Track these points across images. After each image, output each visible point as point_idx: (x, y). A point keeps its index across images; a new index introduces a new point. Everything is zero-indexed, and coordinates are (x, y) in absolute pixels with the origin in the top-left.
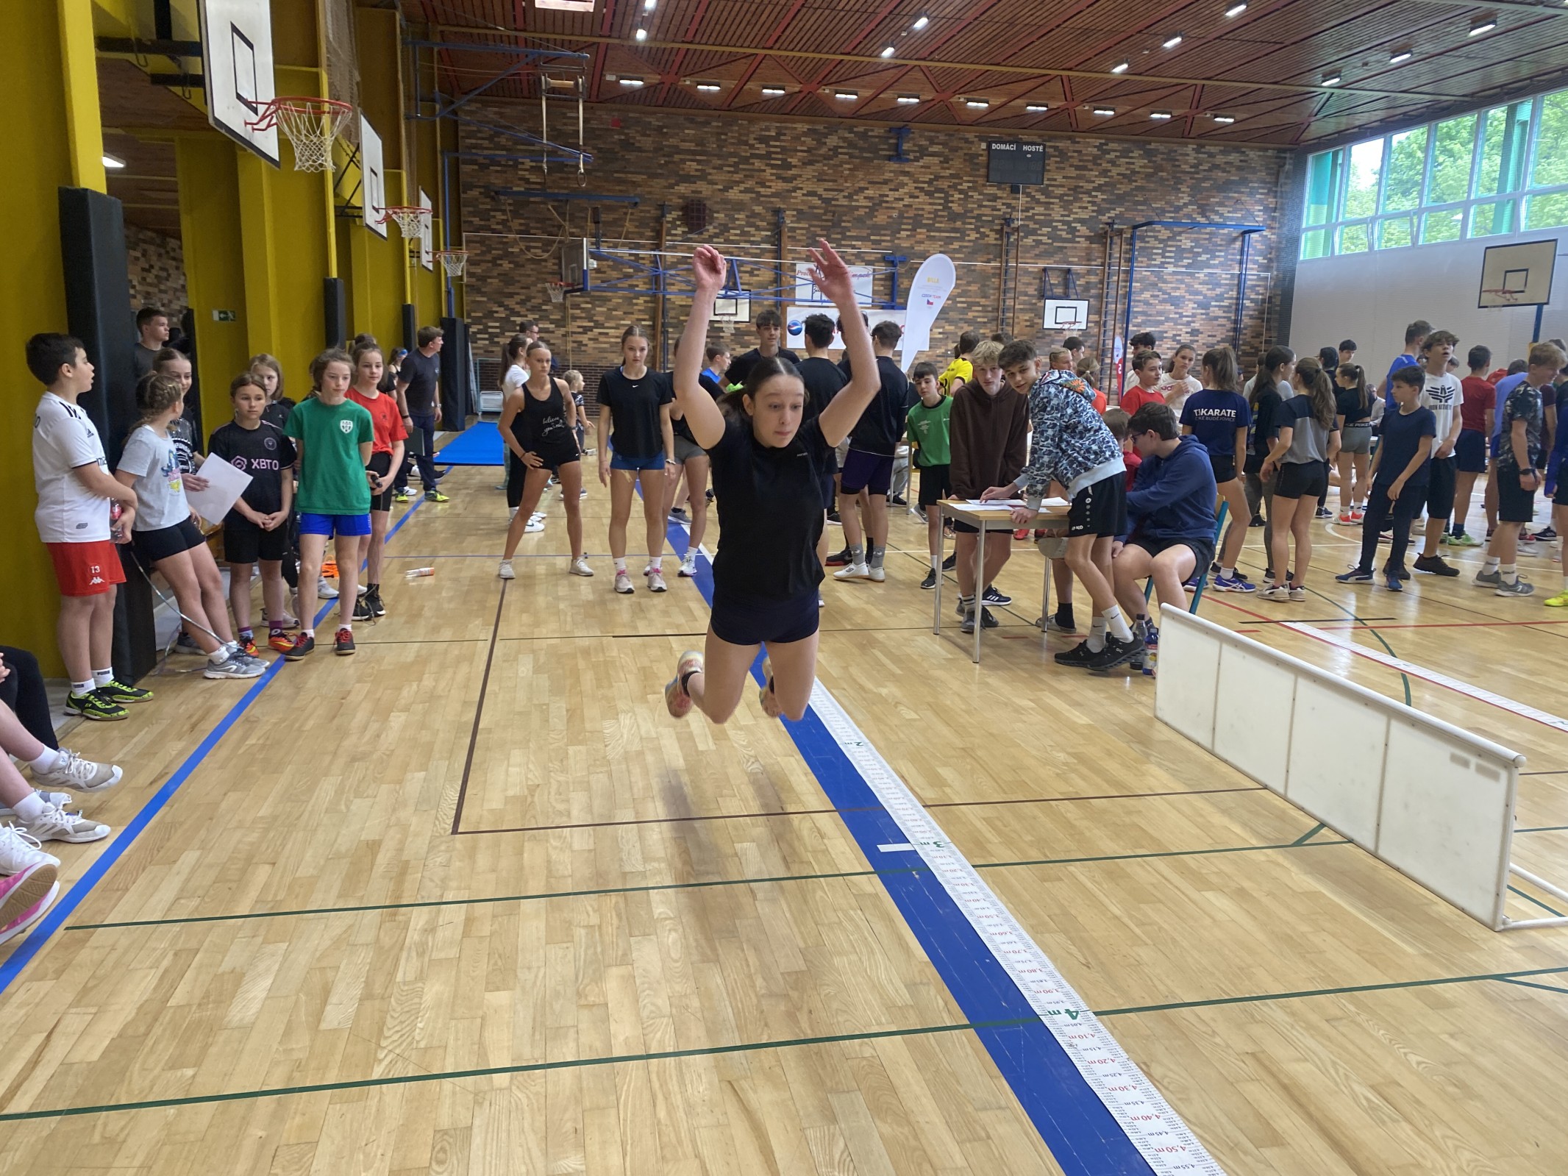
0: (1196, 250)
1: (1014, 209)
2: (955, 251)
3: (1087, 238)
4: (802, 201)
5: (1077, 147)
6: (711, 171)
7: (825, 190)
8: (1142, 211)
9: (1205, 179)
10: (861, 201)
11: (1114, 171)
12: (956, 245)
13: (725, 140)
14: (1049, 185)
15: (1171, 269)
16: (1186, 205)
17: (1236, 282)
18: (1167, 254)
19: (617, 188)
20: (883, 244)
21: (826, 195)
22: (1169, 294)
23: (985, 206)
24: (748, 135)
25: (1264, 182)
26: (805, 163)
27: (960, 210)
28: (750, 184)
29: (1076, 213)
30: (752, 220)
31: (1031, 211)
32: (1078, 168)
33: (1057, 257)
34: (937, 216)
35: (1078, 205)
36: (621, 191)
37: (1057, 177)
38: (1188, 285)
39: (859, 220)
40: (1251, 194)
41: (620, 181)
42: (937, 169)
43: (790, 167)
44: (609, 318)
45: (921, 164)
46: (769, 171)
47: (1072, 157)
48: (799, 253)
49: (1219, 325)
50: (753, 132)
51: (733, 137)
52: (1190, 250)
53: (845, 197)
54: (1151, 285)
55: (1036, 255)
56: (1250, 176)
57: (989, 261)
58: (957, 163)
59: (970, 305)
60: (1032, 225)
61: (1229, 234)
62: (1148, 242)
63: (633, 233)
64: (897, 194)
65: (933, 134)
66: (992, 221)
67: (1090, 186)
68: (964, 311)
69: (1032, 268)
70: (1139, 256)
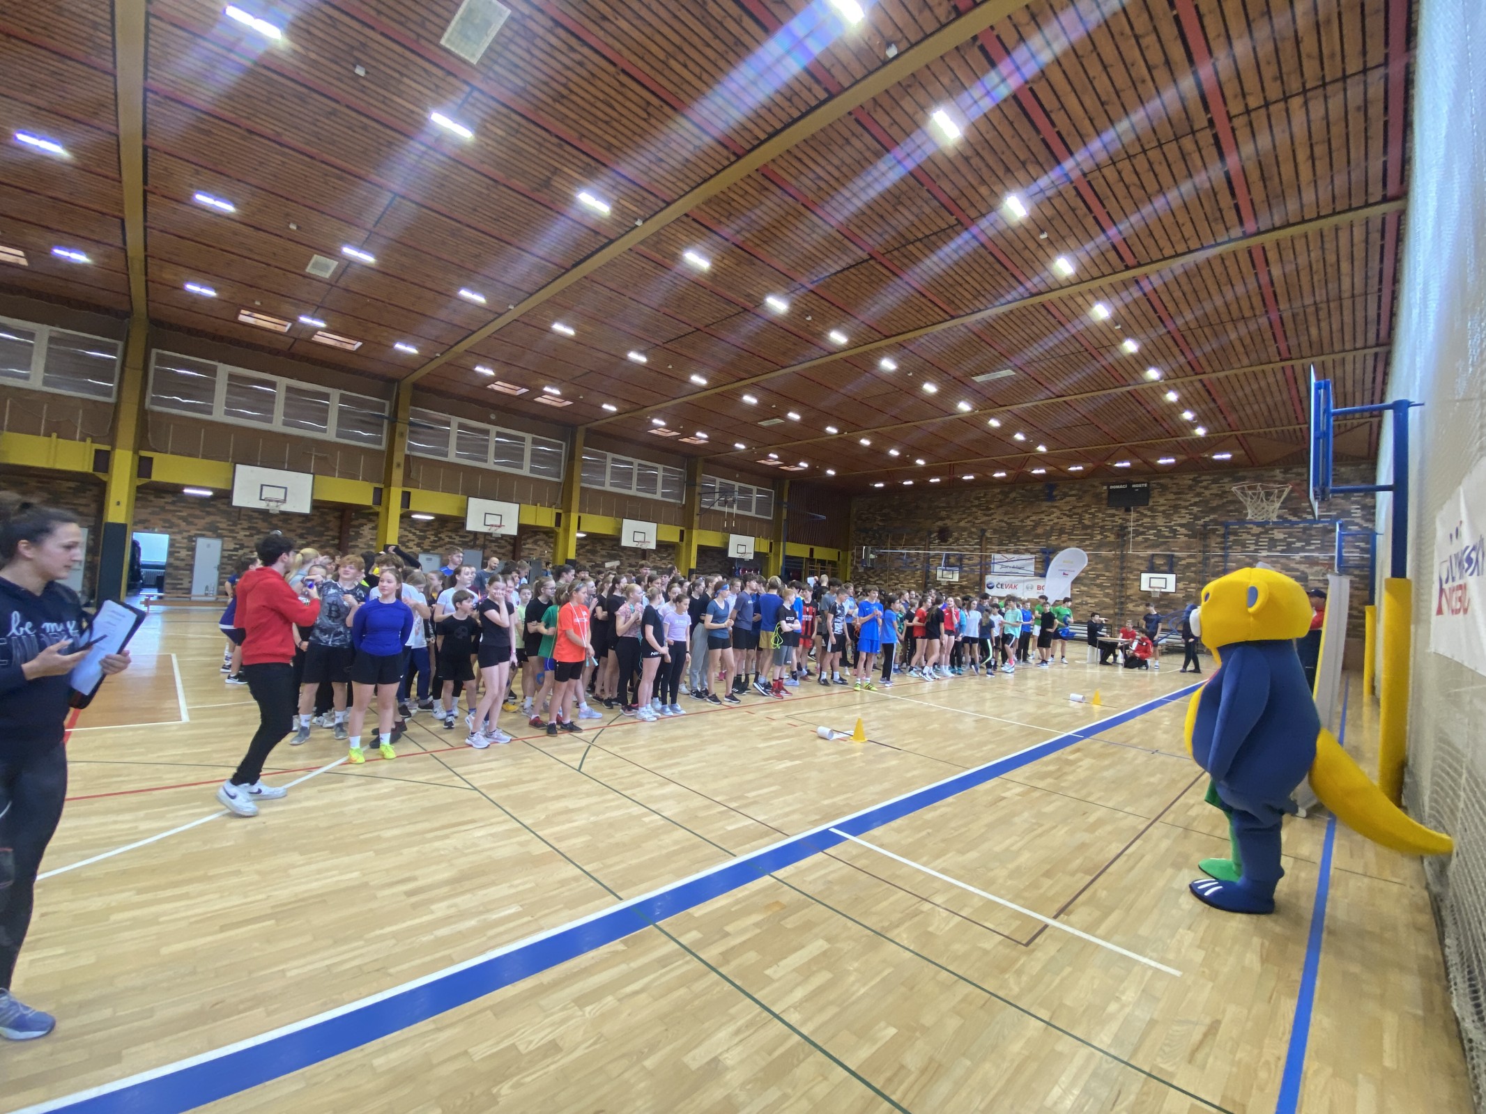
0: (1289, 540)
1: (1128, 521)
2: (1087, 546)
3: (1186, 535)
4: (996, 524)
5: (1174, 481)
6: (952, 515)
7: (1009, 519)
8: (1232, 515)
10: (1028, 522)
11: (1207, 493)
12: (1087, 543)
14: (1153, 506)
15: (1265, 553)
18: (1260, 544)
20: (1040, 543)
23: (1107, 520)
27: (1090, 523)
28: (970, 519)
29: (1176, 520)
30: (970, 535)
31: (1141, 521)
32: (1175, 494)
33: (1163, 547)
34: (1074, 528)
35: (1177, 515)
37: (1160, 500)
39: (1027, 532)
42: (1074, 503)
43: (990, 509)
45: (1064, 501)
46: (980, 512)
47: (1170, 487)
48: (994, 549)
50: (974, 496)
52: (1284, 540)
53: (1019, 521)
55: (1145, 547)
57: (1110, 551)
59: (1098, 576)
60: (1141, 529)
63: (918, 544)
64: (1049, 518)
65: (1072, 485)
66: (1112, 529)
67: (1187, 503)
68: (1094, 579)
69: (1141, 554)
70: (1233, 545)
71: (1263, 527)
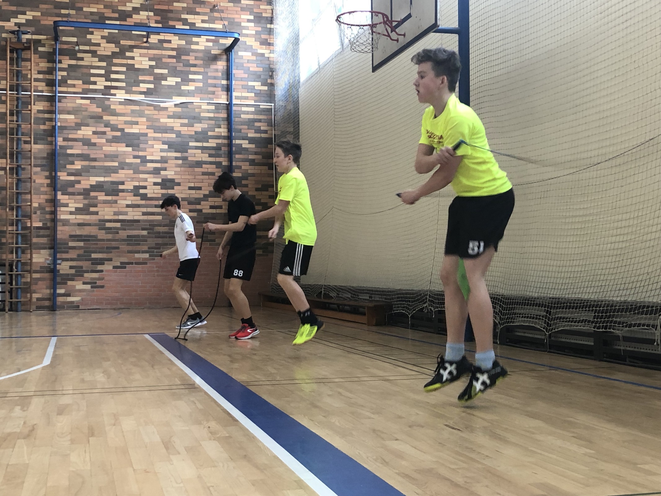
0: (157, 71)
15: (121, 95)
17: (224, 115)
18: (113, 76)
22: (122, 130)
38: (149, 118)
49: (204, 174)
52: (150, 71)
54: (92, 117)
61: (206, 51)
62: (82, 59)
70: (69, 77)
71: (117, 43)
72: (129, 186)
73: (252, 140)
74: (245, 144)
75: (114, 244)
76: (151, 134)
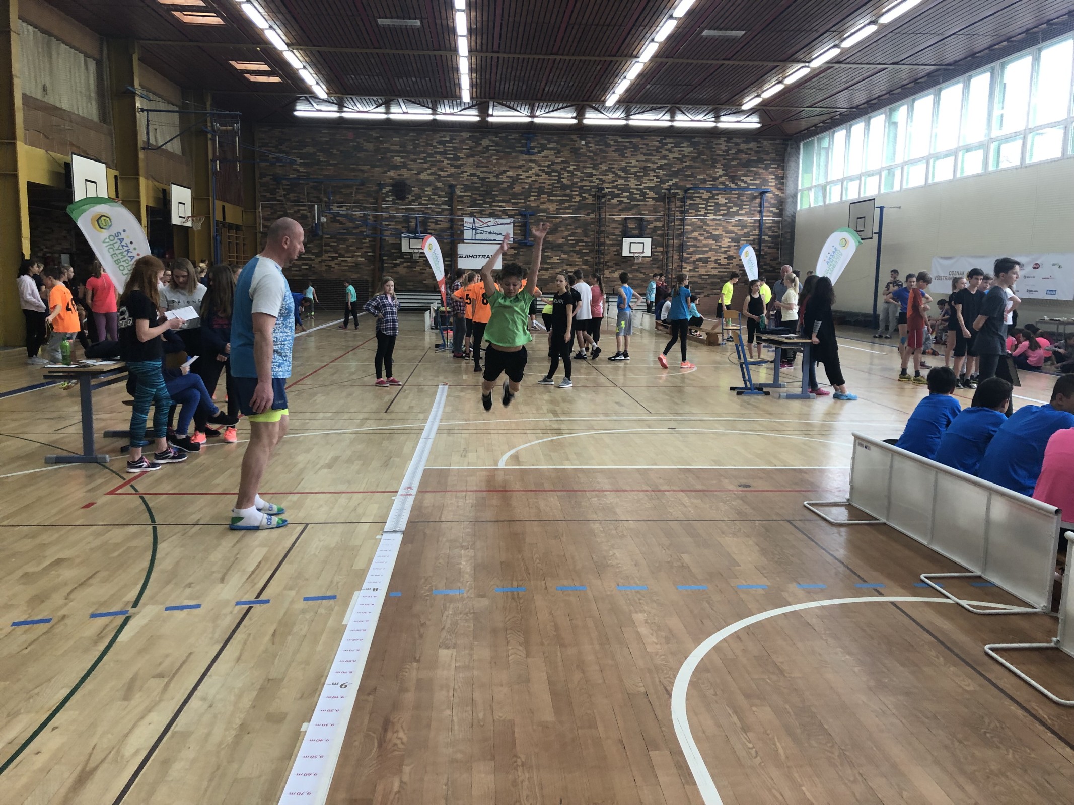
0: (728, 205)
1: (604, 181)
2: (566, 208)
3: (653, 199)
4: (467, 179)
5: (645, 142)
6: (410, 162)
7: (481, 172)
8: (690, 180)
9: (733, 160)
10: (504, 178)
11: (671, 156)
12: (567, 205)
13: (418, 144)
14: (626, 166)
15: (712, 217)
16: (720, 176)
17: (758, 225)
18: (709, 208)
19: (353, 174)
20: (520, 204)
21: (482, 175)
22: (711, 233)
23: (585, 180)
24: (432, 140)
25: (773, 160)
26: (468, 157)
27: (568, 183)
28: (433, 169)
29: (646, 183)
30: (436, 191)
31: (616, 183)
32: (645, 155)
33: (634, 211)
34: (553, 187)
35: (647, 178)
36: (354, 176)
37: (632, 160)
38: (724, 227)
39: (504, 191)
40: (766, 168)
41: (353, 170)
42: (552, 158)
43: (459, 159)
44: (348, 251)
45: (542, 155)
46: (446, 161)
47: (642, 148)
48: (466, 210)
50: (435, 139)
51: (424, 142)
52: (725, 205)
53: (494, 176)
54: (699, 227)
55: (620, 210)
56: (765, 157)
57: (588, 214)
58: (566, 154)
59: (577, 242)
60: (616, 191)
61: (752, 194)
62: (695, 200)
63: (362, 200)
64: (527, 174)
65: (550, 136)
66: (590, 189)
67: (655, 166)
69: (616, 218)
70: (689, 209)
71: (711, 192)
72: (713, 259)
73: (770, 236)
74: (767, 238)
75: (705, 286)
76: (724, 234)
